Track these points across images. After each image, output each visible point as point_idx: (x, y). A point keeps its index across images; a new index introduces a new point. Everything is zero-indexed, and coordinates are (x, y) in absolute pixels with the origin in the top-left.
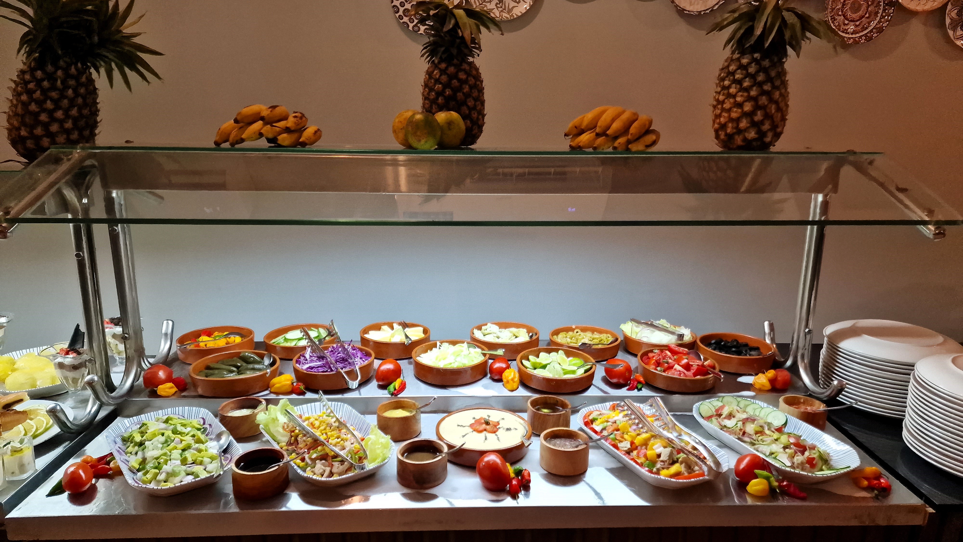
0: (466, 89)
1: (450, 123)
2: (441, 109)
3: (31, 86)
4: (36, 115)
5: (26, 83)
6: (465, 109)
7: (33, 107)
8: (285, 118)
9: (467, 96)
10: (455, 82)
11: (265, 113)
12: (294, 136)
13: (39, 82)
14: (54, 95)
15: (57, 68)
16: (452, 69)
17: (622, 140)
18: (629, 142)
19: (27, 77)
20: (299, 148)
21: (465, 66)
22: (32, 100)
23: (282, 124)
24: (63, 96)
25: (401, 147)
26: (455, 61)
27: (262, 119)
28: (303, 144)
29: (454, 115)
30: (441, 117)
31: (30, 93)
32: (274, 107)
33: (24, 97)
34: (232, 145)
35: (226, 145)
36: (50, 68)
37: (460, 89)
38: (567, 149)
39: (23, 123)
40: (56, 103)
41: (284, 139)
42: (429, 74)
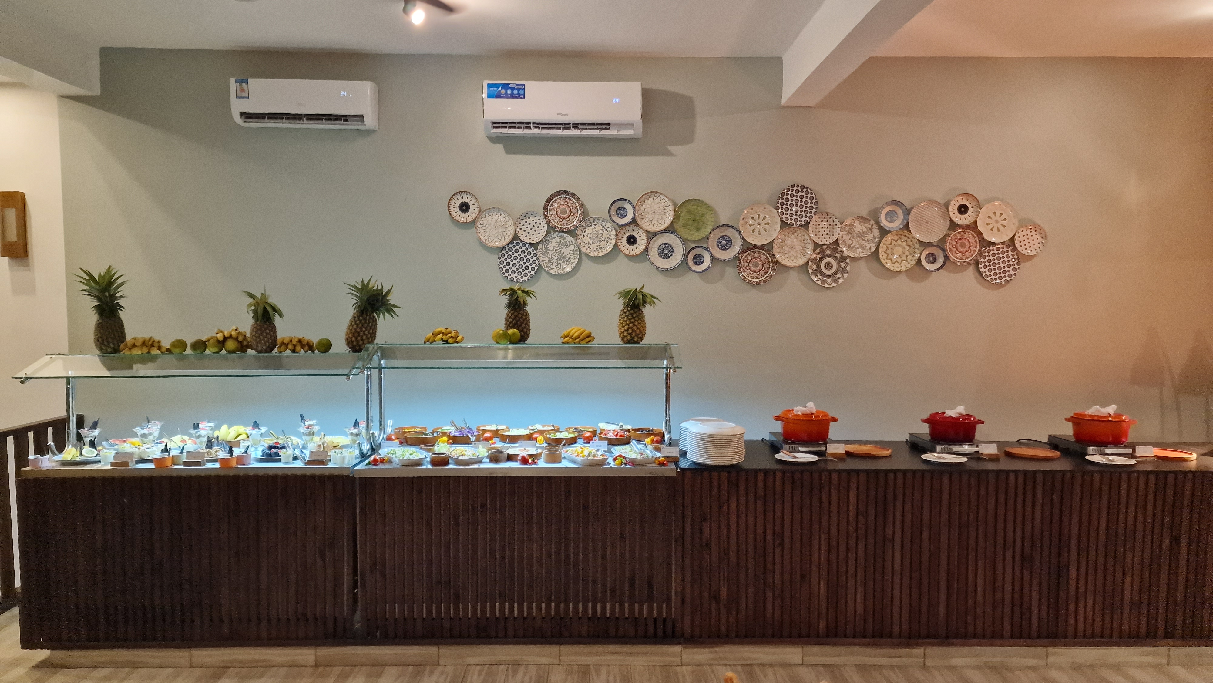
0: (522, 320)
1: (514, 334)
2: (511, 328)
3: (358, 322)
4: (359, 333)
5: (355, 322)
6: (521, 328)
7: (358, 330)
8: (450, 333)
9: (522, 323)
10: (517, 318)
11: (444, 331)
12: (454, 340)
13: (361, 321)
14: (366, 325)
15: (367, 315)
16: (516, 313)
17: (578, 340)
18: (580, 341)
19: (357, 319)
20: (456, 344)
21: (521, 312)
22: (358, 327)
23: (449, 335)
24: (368, 325)
25: (495, 343)
26: (517, 310)
27: (443, 333)
28: (457, 342)
29: (516, 330)
30: (510, 331)
31: (357, 325)
32: (447, 329)
33: (355, 326)
34: (431, 343)
35: (428, 343)
36: (365, 316)
37: (519, 321)
38: (561, 343)
39: (354, 335)
40: (366, 329)
41: (450, 340)
42: (507, 315)
